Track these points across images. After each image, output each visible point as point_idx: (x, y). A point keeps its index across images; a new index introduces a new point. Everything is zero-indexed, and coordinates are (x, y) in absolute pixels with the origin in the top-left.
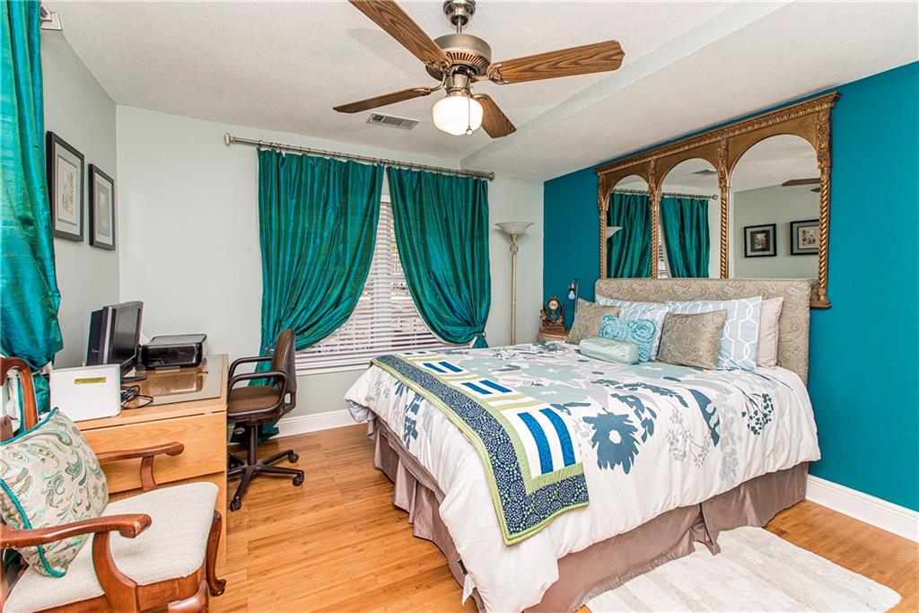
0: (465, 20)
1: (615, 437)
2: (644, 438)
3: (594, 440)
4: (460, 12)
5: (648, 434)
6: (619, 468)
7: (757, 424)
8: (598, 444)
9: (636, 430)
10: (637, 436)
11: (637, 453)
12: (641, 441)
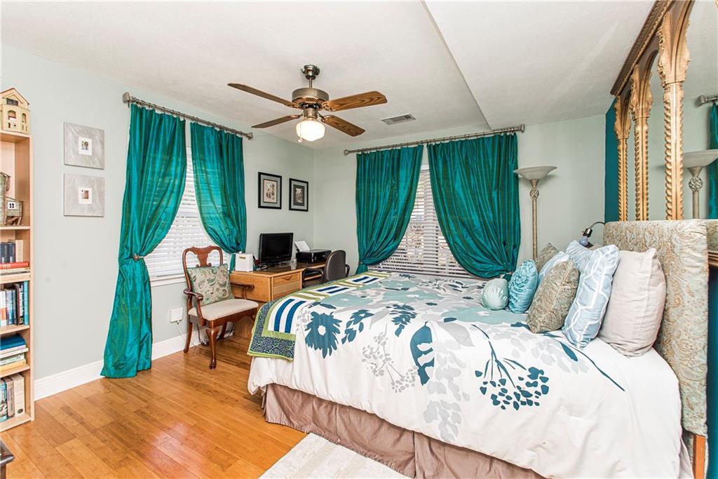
0: (313, 77)
1: (322, 330)
2: (344, 341)
3: (309, 326)
4: (310, 74)
5: (347, 340)
6: (320, 351)
7: (500, 394)
8: (310, 330)
9: (339, 333)
10: (339, 337)
11: (336, 348)
12: (340, 342)
